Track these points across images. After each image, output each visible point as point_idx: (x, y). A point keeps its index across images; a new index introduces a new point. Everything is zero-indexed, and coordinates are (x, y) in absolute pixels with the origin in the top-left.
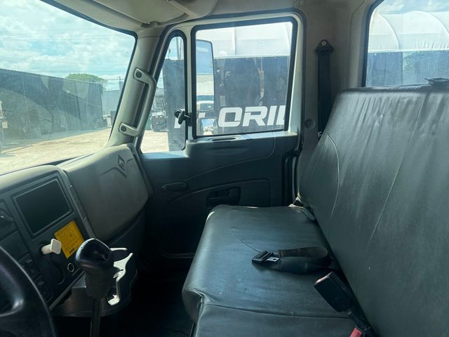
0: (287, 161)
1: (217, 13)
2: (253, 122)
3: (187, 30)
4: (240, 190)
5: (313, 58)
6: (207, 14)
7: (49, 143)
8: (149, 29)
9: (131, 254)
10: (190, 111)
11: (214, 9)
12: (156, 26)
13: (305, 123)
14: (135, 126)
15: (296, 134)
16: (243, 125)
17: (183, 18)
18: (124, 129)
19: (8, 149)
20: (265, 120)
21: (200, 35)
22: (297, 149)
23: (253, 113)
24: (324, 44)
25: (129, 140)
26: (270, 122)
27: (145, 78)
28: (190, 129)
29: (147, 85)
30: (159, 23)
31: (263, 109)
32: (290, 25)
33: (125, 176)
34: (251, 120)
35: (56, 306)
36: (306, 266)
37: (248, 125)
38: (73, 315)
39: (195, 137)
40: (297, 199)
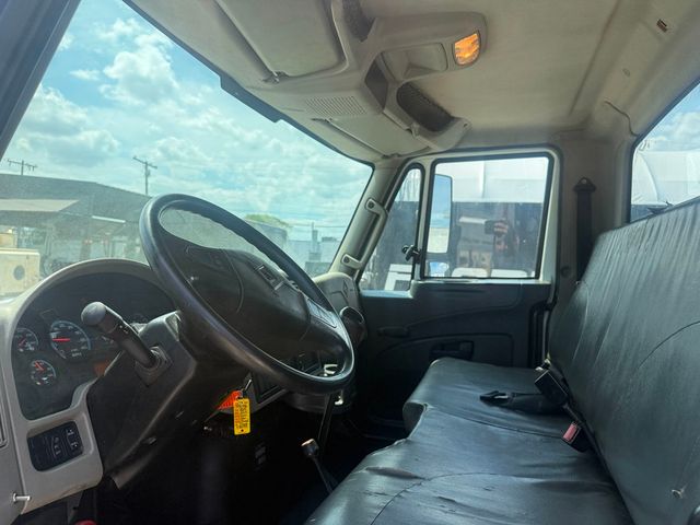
0: (535, 314)
1: (461, 147)
3: (427, 164)
4: (473, 345)
5: (571, 197)
6: (450, 147)
8: (389, 161)
10: (420, 247)
11: (460, 143)
12: (396, 158)
13: (561, 270)
14: (359, 259)
15: (548, 283)
17: (425, 151)
18: (347, 260)
21: (440, 169)
22: (550, 301)
24: (585, 181)
25: (351, 272)
27: (377, 209)
28: (418, 267)
29: (378, 216)
30: (399, 156)
32: (545, 161)
33: (348, 303)
36: (540, 404)
38: (301, 408)
39: (423, 277)
40: (547, 361)
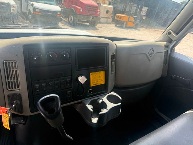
7: (156, 30)
9: (120, 104)
14: (177, 34)
18: (169, 33)
19: (141, 28)
25: (169, 41)
33: (149, 60)
35: (75, 104)
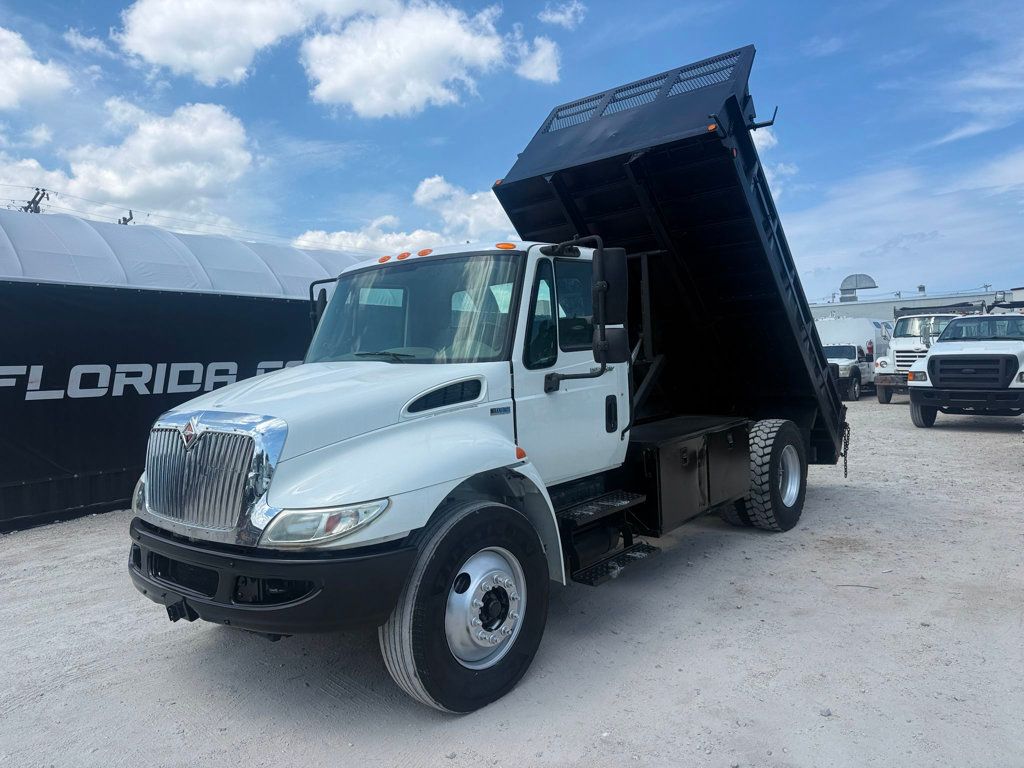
2: (129, 389)
16: (114, 394)
20: (150, 385)
23: (129, 375)
26: (158, 389)
31: (146, 369)
34: (126, 386)
37: (121, 394)
